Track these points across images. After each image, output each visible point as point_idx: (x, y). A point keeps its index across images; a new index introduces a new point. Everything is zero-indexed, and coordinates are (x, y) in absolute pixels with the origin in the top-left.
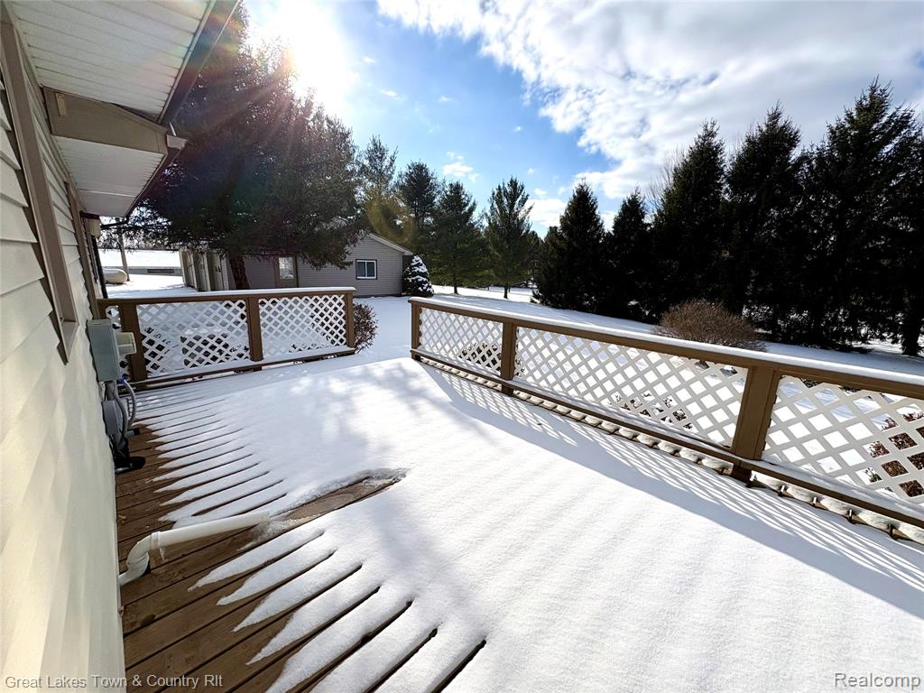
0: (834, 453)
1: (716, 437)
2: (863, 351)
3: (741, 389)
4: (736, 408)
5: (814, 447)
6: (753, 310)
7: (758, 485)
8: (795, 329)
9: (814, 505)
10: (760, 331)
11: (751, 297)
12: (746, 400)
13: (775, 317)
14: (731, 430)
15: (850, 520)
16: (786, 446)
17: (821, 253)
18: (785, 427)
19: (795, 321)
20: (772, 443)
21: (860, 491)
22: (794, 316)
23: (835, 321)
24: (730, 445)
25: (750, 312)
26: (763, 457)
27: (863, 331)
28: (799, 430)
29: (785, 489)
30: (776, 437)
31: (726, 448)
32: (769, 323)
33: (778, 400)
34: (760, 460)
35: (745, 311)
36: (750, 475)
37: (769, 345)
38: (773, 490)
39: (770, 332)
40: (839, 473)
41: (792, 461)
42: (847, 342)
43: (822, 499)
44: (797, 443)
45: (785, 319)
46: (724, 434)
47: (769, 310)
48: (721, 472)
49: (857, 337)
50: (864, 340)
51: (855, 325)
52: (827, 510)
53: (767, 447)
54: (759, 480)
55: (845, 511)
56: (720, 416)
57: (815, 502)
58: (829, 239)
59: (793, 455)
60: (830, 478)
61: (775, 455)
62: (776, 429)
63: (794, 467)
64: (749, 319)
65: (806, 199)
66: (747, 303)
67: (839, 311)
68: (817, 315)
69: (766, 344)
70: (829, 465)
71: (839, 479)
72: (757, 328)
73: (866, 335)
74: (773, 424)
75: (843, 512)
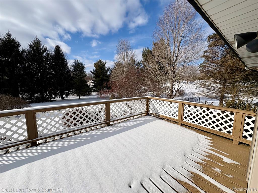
0: (54, 126)
1: (22, 138)
2: (55, 101)
3: (24, 120)
4: (25, 127)
5: (49, 127)
6: (23, 95)
7: (40, 144)
8: (38, 99)
9: (54, 140)
10: (28, 101)
11: (21, 91)
12: (27, 123)
13: (31, 96)
14: (26, 134)
15: (62, 139)
16: (43, 130)
17: (38, 78)
18: (41, 126)
19: (37, 97)
20: (39, 131)
21: (61, 131)
22: (36, 95)
23: (47, 95)
24: (27, 138)
25: (22, 96)
26: (38, 136)
27: (53, 96)
28: (45, 125)
29: (47, 141)
30: (40, 129)
31: (26, 140)
32: (30, 98)
33: (37, 119)
34: (38, 137)
35: (20, 96)
36: (36, 143)
37: (31, 105)
38: (44, 143)
39: (31, 101)
40: (56, 130)
41: (46, 133)
42: (51, 99)
43: (55, 138)
44: (45, 128)
45: (34, 96)
46: (24, 136)
47: (28, 94)
48: (27, 147)
49: (53, 98)
50: (54, 98)
51: (52, 95)
52: (57, 139)
53: (38, 133)
54: (39, 142)
55: (60, 137)
56: (20, 131)
57: (54, 139)
58: (38, 74)
59: (45, 131)
60: (55, 132)
61: (41, 134)
62: (39, 127)
63: (47, 134)
64: (23, 98)
65: (29, 63)
66: (20, 93)
67: (47, 92)
68: (42, 94)
69: (31, 104)
70: (54, 129)
71: (57, 131)
72: (27, 100)
73: (54, 97)
74: (38, 126)
75: (60, 138)
